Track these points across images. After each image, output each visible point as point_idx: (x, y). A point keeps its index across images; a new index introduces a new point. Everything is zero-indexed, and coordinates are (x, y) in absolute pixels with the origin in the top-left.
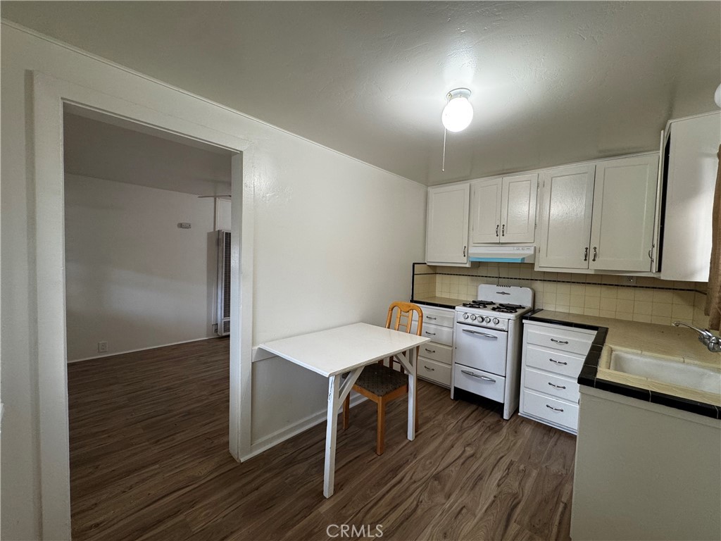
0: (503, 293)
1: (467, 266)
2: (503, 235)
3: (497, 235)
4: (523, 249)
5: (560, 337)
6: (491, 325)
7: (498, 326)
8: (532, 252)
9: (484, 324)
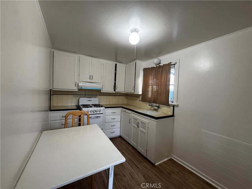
0: (89, 101)
1: (76, 90)
2: (92, 79)
3: (90, 79)
4: (99, 85)
5: (113, 111)
6: (98, 112)
7: (101, 113)
8: (102, 86)
9: (96, 113)
